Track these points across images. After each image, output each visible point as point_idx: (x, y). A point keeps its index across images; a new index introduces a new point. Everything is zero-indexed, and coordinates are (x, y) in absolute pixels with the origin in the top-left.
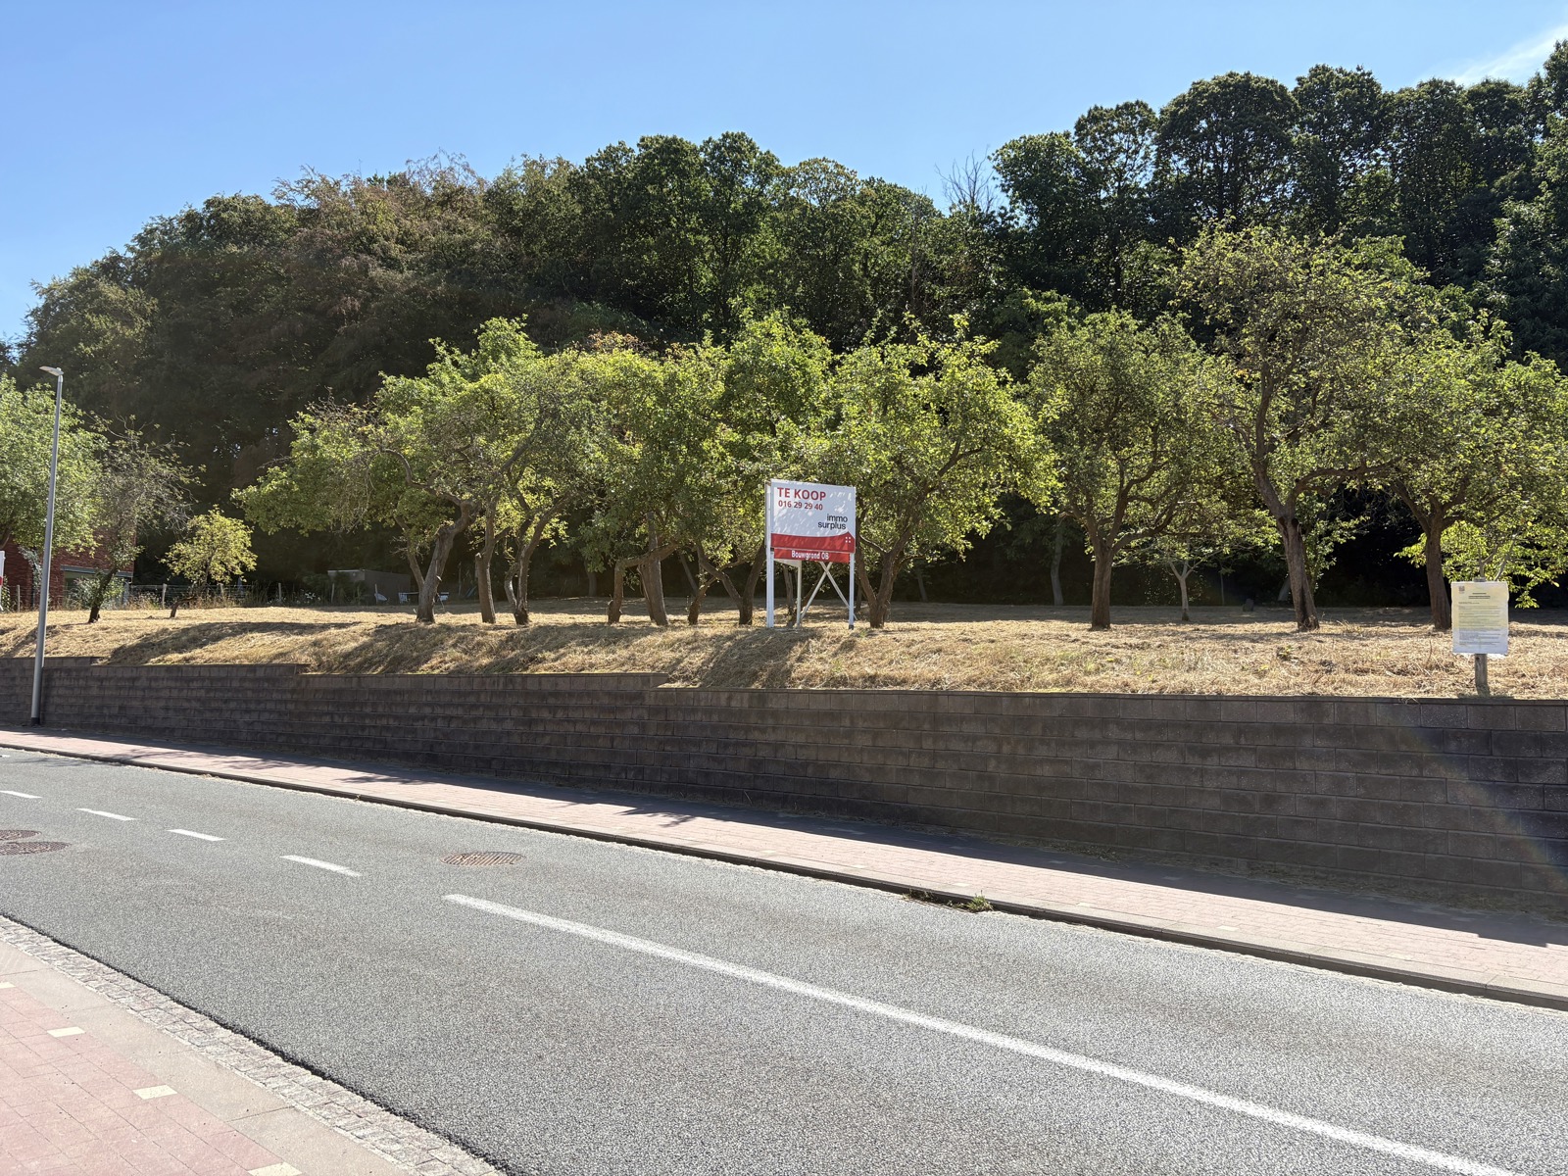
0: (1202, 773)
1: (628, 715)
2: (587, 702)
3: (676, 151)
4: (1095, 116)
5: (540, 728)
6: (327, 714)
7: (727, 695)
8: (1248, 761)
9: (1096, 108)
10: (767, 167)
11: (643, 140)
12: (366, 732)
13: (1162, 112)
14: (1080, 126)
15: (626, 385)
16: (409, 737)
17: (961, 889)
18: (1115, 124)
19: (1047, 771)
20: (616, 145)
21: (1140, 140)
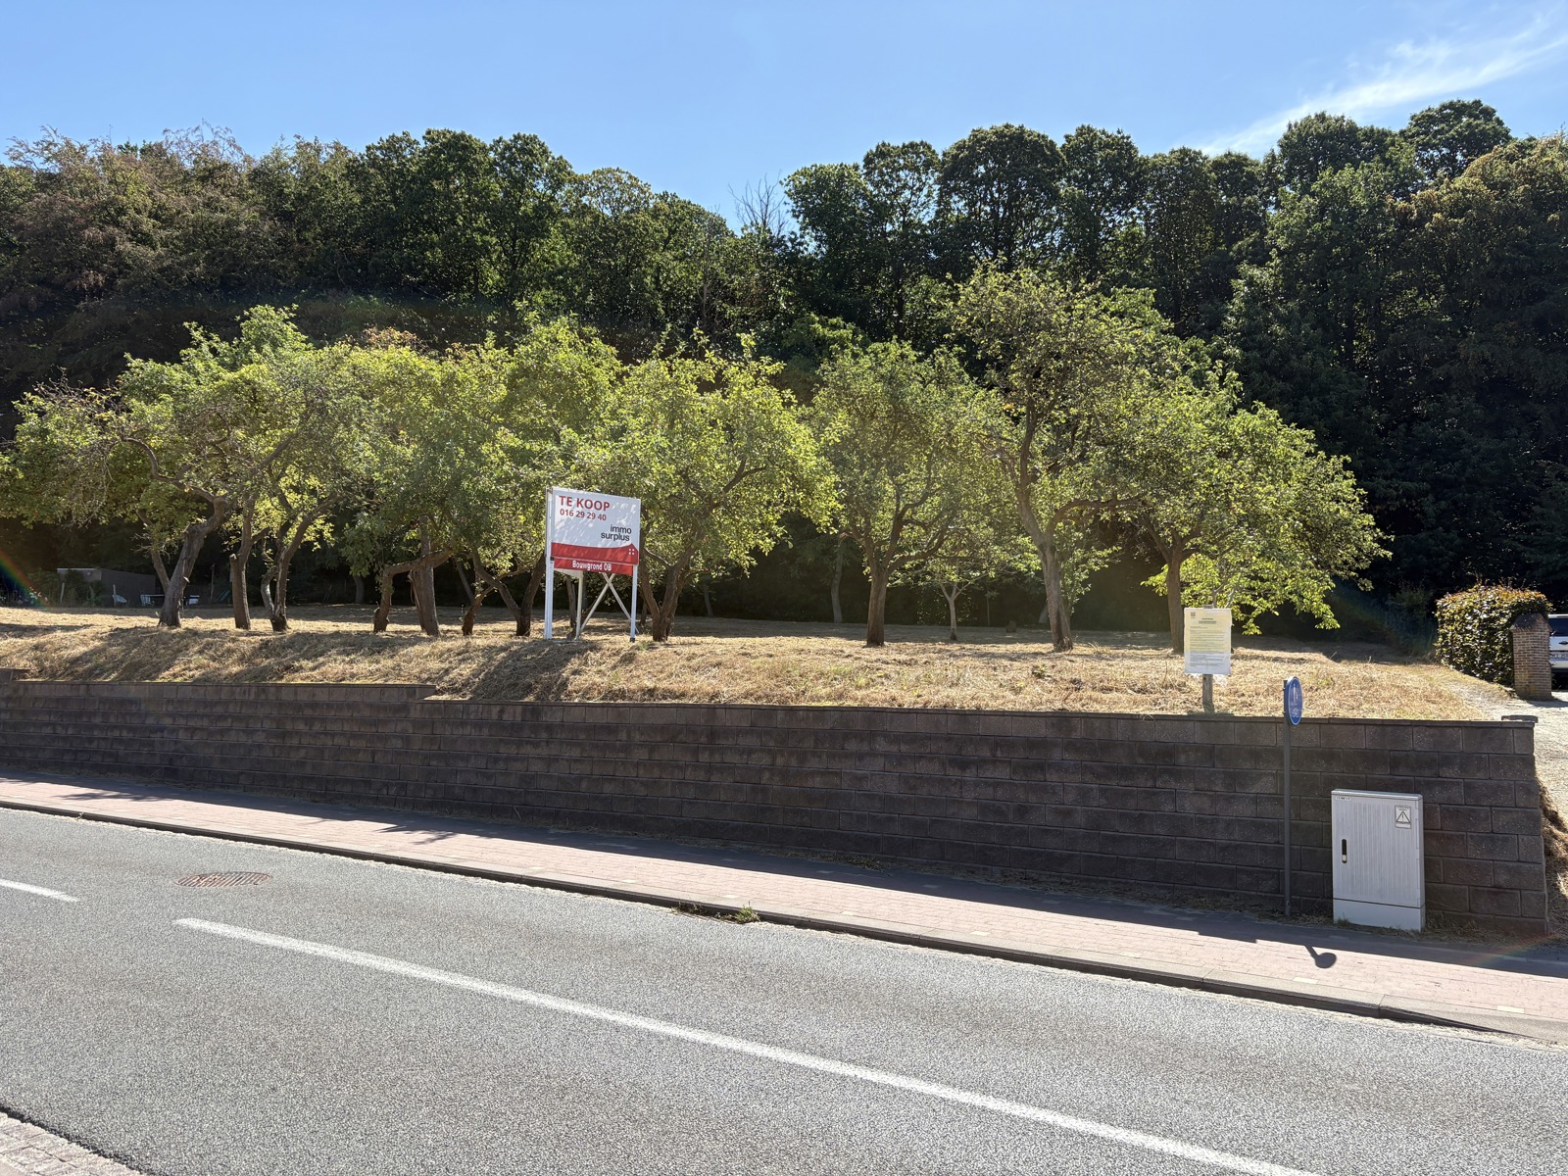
0: (962, 784)
1: (389, 729)
2: (347, 714)
3: (464, 148)
4: (883, 152)
5: (295, 742)
6: (48, 724)
7: (498, 708)
8: (1002, 773)
9: (884, 144)
10: (559, 173)
11: (429, 133)
12: (94, 745)
13: (944, 154)
14: (868, 160)
15: (399, 382)
16: (145, 750)
17: (730, 901)
18: (901, 161)
19: (817, 782)
20: (399, 135)
21: (923, 177)
